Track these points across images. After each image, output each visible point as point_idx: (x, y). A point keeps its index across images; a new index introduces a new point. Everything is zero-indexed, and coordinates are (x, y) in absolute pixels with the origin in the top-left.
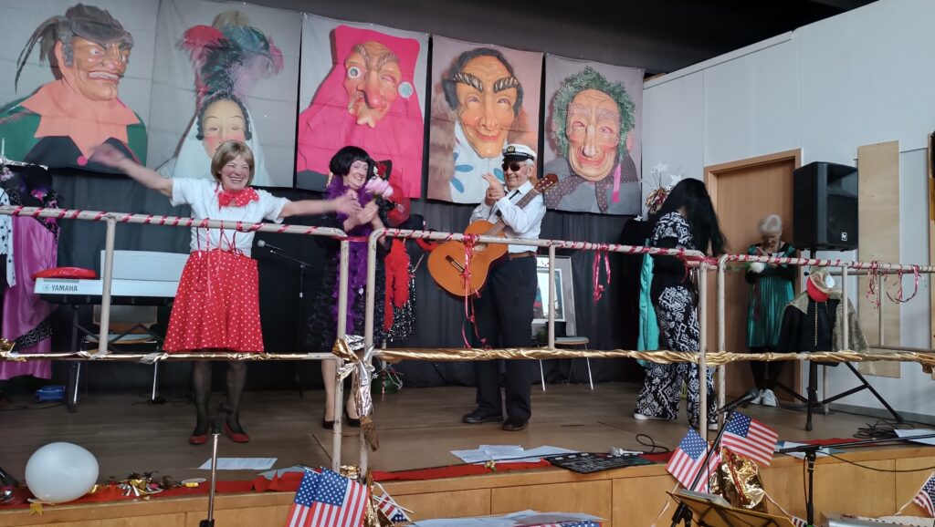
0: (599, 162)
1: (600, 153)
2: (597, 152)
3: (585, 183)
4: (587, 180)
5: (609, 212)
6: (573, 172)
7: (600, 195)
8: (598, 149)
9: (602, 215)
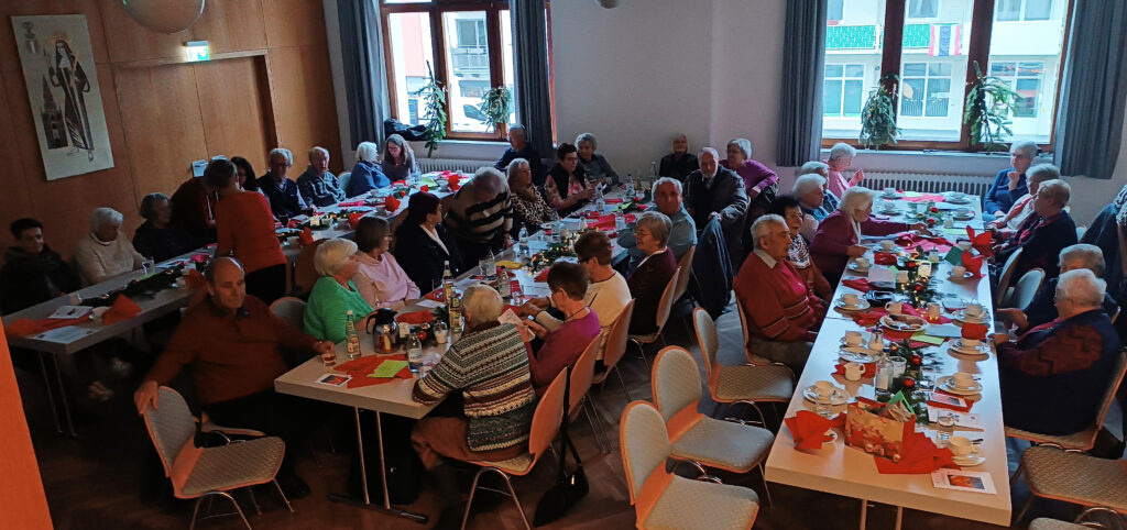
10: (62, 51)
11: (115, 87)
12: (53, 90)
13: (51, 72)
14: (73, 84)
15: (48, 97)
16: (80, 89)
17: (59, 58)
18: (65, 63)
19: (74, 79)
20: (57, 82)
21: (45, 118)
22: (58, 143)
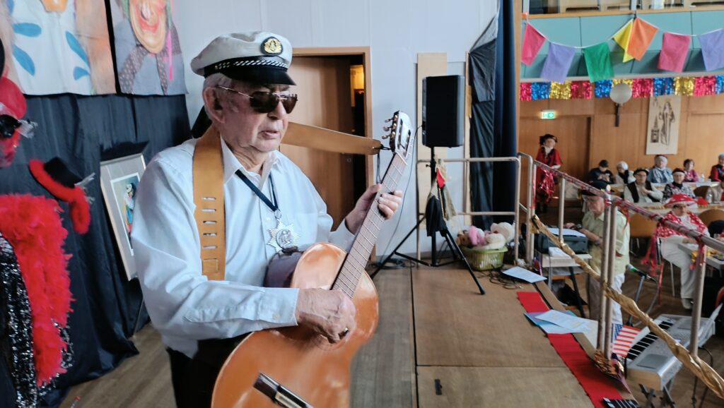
0: (155, 27)
1: (155, 14)
2: (152, 14)
3: (149, 55)
4: (148, 52)
5: (169, 93)
6: (137, 40)
7: (161, 71)
8: (153, 11)
9: (165, 96)
10: (667, 107)
11: (687, 121)
12: (659, 120)
13: (660, 114)
14: (668, 120)
15: (656, 123)
16: (671, 120)
17: (665, 108)
18: (667, 111)
19: (669, 117)
20: (661, 117)
21: (652, 131)
22: (655, 141)
